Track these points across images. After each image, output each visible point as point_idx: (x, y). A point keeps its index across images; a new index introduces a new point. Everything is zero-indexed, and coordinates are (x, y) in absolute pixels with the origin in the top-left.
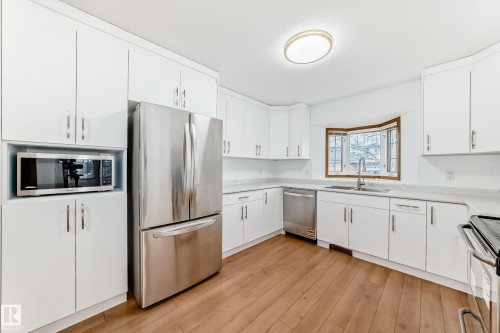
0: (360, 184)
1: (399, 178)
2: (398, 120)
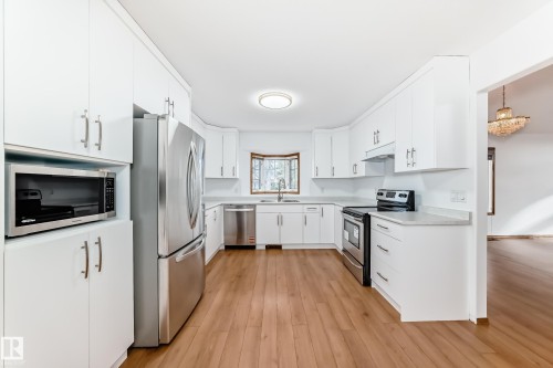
1: (298, 193)
2: (298, 154)
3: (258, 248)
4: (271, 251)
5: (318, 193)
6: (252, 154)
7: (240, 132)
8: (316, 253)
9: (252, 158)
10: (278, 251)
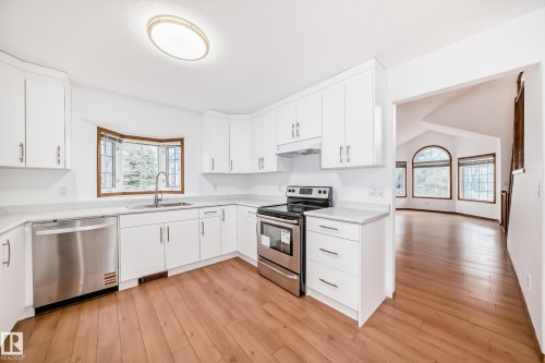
0: (157, 200)
1: (182, 192)
2: (182, 140)
3: (123, 287)
4: (149, 286)
5: (209, 191)
6: (100, 129)
8: (218, 267)
9: (100, 136)
10: (163, 281)
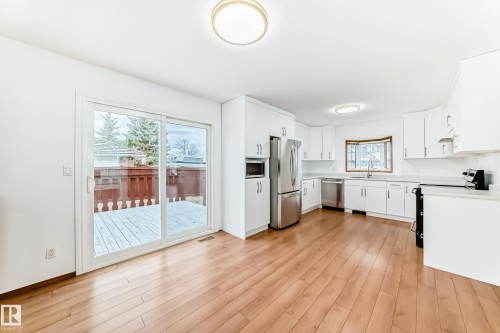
0: (369, 175)
1: (392, 172)
2: (391, 138)
3: (346, 211)
4: (357, 215)
6: (347, 141)
7: (335, 126)
9: (347, 144)
10: (362, 216)
